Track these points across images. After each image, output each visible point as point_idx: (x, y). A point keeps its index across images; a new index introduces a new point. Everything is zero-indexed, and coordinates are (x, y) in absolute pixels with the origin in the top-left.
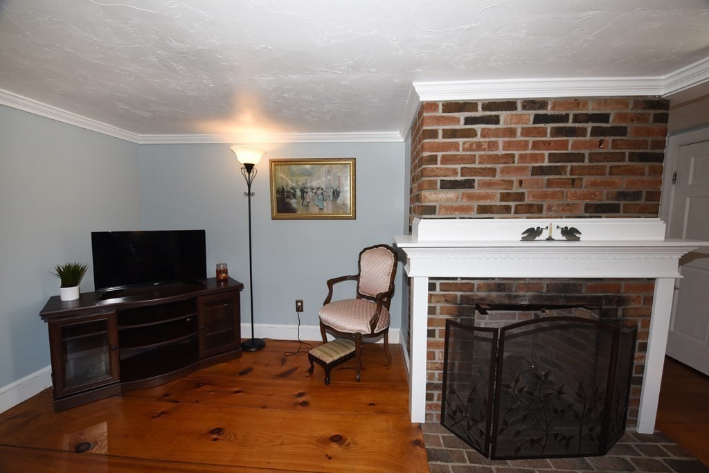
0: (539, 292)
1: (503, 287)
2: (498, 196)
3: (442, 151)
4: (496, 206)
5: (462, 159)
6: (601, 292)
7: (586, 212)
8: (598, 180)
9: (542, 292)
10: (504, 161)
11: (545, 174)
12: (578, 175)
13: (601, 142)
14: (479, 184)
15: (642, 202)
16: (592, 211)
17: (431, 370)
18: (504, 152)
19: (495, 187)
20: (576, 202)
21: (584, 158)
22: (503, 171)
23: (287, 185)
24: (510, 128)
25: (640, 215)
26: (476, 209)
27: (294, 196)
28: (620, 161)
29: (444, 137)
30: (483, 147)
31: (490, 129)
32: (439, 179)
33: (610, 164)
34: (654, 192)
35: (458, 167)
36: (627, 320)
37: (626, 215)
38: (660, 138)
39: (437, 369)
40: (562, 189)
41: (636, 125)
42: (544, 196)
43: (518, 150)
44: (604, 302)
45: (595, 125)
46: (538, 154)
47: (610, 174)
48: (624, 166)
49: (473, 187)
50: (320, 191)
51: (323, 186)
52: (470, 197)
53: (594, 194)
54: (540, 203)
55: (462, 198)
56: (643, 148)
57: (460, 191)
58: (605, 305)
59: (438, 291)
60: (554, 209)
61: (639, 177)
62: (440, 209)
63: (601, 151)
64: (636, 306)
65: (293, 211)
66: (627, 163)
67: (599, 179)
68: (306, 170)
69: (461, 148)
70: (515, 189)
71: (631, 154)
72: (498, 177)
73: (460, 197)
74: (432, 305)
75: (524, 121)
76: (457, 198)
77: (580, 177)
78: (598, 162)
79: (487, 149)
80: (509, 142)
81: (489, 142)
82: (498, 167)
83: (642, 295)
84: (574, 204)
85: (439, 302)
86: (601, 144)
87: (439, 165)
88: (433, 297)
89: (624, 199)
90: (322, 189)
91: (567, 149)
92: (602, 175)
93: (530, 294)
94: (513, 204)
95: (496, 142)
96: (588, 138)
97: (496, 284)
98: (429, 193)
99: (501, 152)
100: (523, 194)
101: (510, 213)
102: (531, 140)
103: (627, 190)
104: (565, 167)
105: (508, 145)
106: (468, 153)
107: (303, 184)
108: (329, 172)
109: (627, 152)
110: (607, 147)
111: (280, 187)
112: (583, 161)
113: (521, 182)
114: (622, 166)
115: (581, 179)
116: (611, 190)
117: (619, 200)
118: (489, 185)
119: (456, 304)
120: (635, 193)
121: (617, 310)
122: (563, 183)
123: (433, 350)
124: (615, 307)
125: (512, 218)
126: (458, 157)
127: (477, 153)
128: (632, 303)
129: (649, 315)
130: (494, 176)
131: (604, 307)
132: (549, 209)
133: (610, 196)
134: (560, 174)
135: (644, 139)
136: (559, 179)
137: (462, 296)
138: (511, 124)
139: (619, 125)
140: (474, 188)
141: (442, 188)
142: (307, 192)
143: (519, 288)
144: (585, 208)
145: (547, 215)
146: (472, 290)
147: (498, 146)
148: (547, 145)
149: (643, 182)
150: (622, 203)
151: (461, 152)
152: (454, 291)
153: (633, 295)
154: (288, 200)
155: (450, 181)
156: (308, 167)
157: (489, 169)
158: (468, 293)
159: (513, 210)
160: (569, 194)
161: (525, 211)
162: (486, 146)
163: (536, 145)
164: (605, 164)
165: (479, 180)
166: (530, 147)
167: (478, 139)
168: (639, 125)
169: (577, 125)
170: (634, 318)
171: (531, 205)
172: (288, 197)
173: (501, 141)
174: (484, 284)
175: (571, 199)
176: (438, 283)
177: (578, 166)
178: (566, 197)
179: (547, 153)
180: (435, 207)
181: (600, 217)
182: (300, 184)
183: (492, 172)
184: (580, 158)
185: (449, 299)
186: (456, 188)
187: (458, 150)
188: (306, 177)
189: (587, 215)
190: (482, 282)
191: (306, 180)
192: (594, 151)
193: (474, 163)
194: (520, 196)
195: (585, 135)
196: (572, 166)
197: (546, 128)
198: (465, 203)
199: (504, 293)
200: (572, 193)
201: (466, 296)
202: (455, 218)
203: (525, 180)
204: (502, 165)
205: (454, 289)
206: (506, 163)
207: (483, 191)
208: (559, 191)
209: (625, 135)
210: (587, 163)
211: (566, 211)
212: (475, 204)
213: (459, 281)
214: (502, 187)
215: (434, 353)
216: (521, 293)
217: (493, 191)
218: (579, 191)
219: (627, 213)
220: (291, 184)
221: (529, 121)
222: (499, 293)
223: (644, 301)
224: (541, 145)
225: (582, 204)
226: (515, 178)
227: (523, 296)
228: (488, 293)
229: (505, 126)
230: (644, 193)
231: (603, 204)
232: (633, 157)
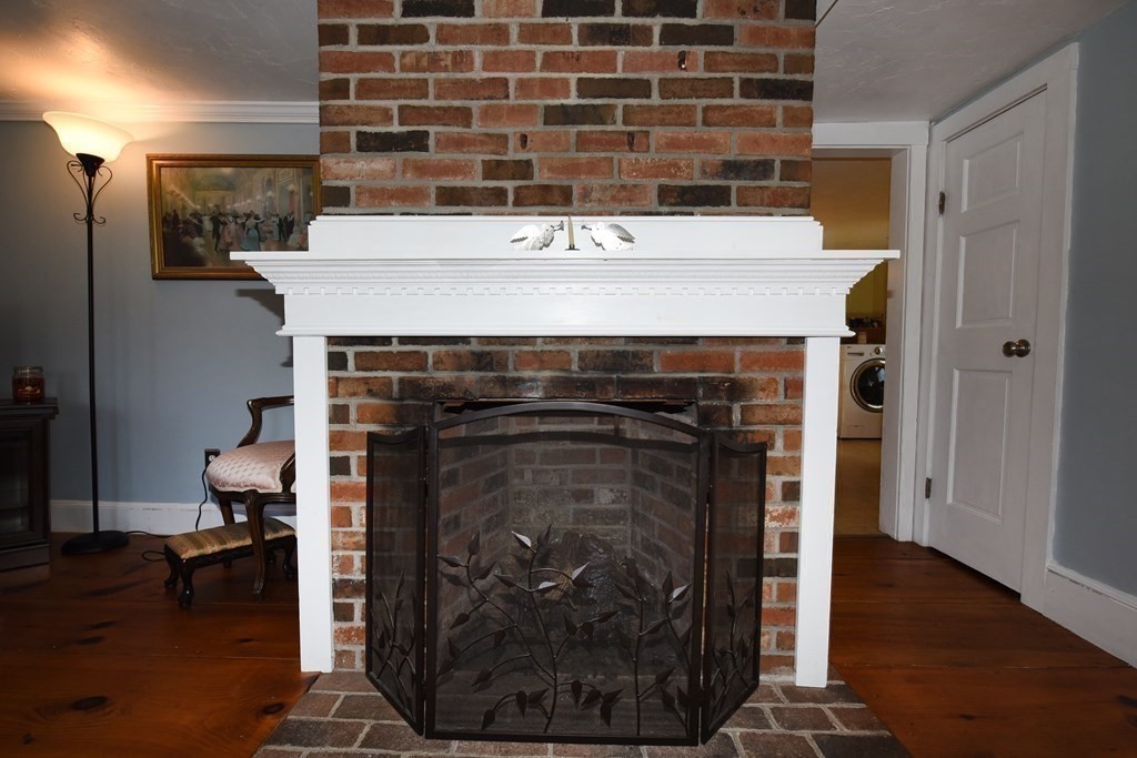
0: (561, 370)
1: (488, 359)
2: (479, 169)
3: (359, 70)
4: (475, 188)
5: (399, 89)
6: (694, 371)
7: (661, 204)
8: (682, 136)
9: (569, 371)
10: (487, 94)
11: (574, 122)
12: (639, 125)
13: (682, 57)
14: (438, 142)
15: (774, 182)
16: (673, 201)
17: (345, 549)
18: (486, 75)
19: (473, 148)
20: (639, 181)
21: (650, 91)
22: (486, 114)
23: (184, 208)
24: (497, 25)
25: (773, 210)
26: (433, 196)
27: (199, 230)
28: (723, 97)
29: (362, 41)
30: (442, 63)
31: (456, 27)
32: (353, 130)
33: (705, 102)
34: (796, 162)
35: (393, 105)
36: (753, 432)
37: (744, 209)
38: (802, 51)
39: (357, 547)
40: (609, 154)
41: (752, 22)
42: (573, 169)
43: (513, 71)
44: (701, 392)
45: (670, 20)
46: (556, 80)
47: (706, 123)
48: (733, 107)
49: (425, 148)
50: (252, 221)
51: (259, 211)
52: (422, 170)
53: (675, 165)
54: (566, 183)
55: (404, 172)
56: (770, 71)
57: (399, 156)
58: (705, 398)
59: (352, 371)
60: (595, 195)
61: (765, 131)
62: (359, 194)
63: (685, 75)
64: (769, 401)
65: (198, 261)
66: (737, 100)
67: (683, 133)
68: (224, 178)
69: (397, 65)
70: (513, 154)
71: (745, 83)
72: (476, 128)
73: (399, 168)
74: (340, 401)
75: (523, 11)
76: (394, 171)
77: (644, 128)
78: (680, 98)
79: (450, 67)
80: (495, 54)
81: (455, 54)
82: (476, 105)
83: (781, 376)
84: (635, 186)
85: (354, 394)
86: (682, 61)
87: (352, 101)
88: (341, 385)
89: (738, 177)
90: (257, 218)
91: (615, 71)
92: (687, 125)
93: (547, 374)
94: (509, 185)
95: (469, 54)
96: (656, 47)
97: (473, 353)
98: (334, 160)
99: (478, 74)
100: (528, 163)
101: (505, 203)
102: (540, 50)
103: (742, 158)
104: (612, 107)
105: (492, 61)
106: (413, 75)
107: (217, 206)
108: (270, 184)
109: (736, 77)
110: (694, 68)
111: (170, 211)
112: (649, 97)
113: (524, 139)
114: (728, 107)
115: (647, 134)
116: (709, 157)
117: (726, 178)
118: (459, 143)
119: (390, 398)
120: (758, 163)
121: (729, 410)
122: (610, 142)
123: (344, 504)
124: (725, 402)
125: (510, 214)
126: (393, 84)
127: (430, 76)
128: (761, 394)
129: (798, 421)
130: (468, 125)
131: (702, 403)
132: (585, 196)
133: (708, 170)
134: (604, 123)
135: (770, 51)
136: (602, 132)
137: (401, 380)
138: (497, 16)
139: (718, 22)
140: (427, 150)
141: (360, 148)
142: (225, 224)
143: (522, 361)
144: (659, 196)
145: (581, 210)
146: (423, 368)
147: (472, 63)
148: (573, 61)
149: (773, 141)
150: (734, 184)
151: (398, 75)
152: (385, 370)
153: (760, 376)
154: (187, 239)
155: (377, 135)
156: (227, 171)
157: (458, 109)
158: (415, 374)
159: (511, 198)
160: (624, 165)
161: (537, 201)
162: (449, 61)
163: (550, 61)
164: (693, 101)
165: (436, 133)
166: (539, 63)
167: (432, 46)
168: (757, 23)
169: (632, 21)
170: (768, 428)
171: (546, 188)
172: (186, 233)
173: (478, 51)
174: (447, 353)
175: (629, 175)
176: (350, 351)
177: (640, 106)
178: (619, 172)
179: (573, 77)
180: (347, 189)
181: (692, 214)
182: (211, 205)
183: (464, 116)
184: (641, 88)
185: (375, 388)
186: (390, 150)
187: (392, 70)
188: (222, 193)
189: (665, 209)
190: (443, 348)
191: (223, 198)
192: (670, 75)
193: (425, 96)
194: (524, 169)
195: (649, 43)
196: (625, 106)
197: (569, 26)
198: (410, 181)
199: (492, 374)
200: (630, 164)
201: (411, 382)
202: (392, 214)
203: (533, 134)
204: (485, 102)
205: (385, 365)
206: (491, 98)
207: (448, 157)
208: (605, 159)
209: (730, 42)
210: (656, 100)
211: (620, 201)
212: (432, 184)
213: (395, 347)
214: (485, 148)
215: (348, 511)
216: (527, 374)
217: (467, 156)
218: (644, 158)
219: (746, 205)
220: (193, 206)
221: (534, 11)
222: (482, 374)
223: (786, 390)
224: (562, 61)
225: (652, 185)
226: (511, 130)
227: (532, 380)
228: (457, 374)
229: (487, 20)
230: (777, 165)
231: (696, 187)
232: (749, 89)
